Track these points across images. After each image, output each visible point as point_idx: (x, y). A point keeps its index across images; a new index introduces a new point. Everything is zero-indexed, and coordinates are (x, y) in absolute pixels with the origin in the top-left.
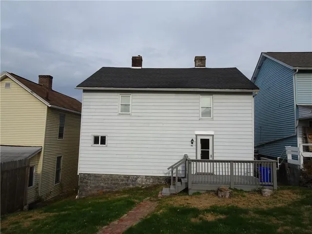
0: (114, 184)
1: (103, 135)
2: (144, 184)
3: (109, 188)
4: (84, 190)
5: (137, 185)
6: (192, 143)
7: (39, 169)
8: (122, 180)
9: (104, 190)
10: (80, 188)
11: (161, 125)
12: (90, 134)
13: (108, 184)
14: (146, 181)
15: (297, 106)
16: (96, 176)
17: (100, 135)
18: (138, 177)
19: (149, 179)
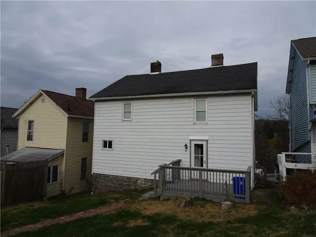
0: (119, 184)
1: (110, 139)
2: (143, 186)
3: (115, 188)
4: (97, 188)
5: (137, 187)
6: (186, 148)
7: (62, 168)
8: (126, 181)
9: (112, 189)
10: (94, 186)
11: (158, 130)
12: (100, 139)
13: (114, 183)
14: (145, 184)
15: (310, 105)
16: (105, 176)
17: (108, 139)
18: (138, 179)
19: (148, 182)
